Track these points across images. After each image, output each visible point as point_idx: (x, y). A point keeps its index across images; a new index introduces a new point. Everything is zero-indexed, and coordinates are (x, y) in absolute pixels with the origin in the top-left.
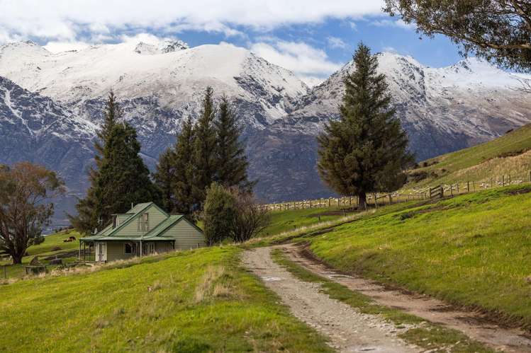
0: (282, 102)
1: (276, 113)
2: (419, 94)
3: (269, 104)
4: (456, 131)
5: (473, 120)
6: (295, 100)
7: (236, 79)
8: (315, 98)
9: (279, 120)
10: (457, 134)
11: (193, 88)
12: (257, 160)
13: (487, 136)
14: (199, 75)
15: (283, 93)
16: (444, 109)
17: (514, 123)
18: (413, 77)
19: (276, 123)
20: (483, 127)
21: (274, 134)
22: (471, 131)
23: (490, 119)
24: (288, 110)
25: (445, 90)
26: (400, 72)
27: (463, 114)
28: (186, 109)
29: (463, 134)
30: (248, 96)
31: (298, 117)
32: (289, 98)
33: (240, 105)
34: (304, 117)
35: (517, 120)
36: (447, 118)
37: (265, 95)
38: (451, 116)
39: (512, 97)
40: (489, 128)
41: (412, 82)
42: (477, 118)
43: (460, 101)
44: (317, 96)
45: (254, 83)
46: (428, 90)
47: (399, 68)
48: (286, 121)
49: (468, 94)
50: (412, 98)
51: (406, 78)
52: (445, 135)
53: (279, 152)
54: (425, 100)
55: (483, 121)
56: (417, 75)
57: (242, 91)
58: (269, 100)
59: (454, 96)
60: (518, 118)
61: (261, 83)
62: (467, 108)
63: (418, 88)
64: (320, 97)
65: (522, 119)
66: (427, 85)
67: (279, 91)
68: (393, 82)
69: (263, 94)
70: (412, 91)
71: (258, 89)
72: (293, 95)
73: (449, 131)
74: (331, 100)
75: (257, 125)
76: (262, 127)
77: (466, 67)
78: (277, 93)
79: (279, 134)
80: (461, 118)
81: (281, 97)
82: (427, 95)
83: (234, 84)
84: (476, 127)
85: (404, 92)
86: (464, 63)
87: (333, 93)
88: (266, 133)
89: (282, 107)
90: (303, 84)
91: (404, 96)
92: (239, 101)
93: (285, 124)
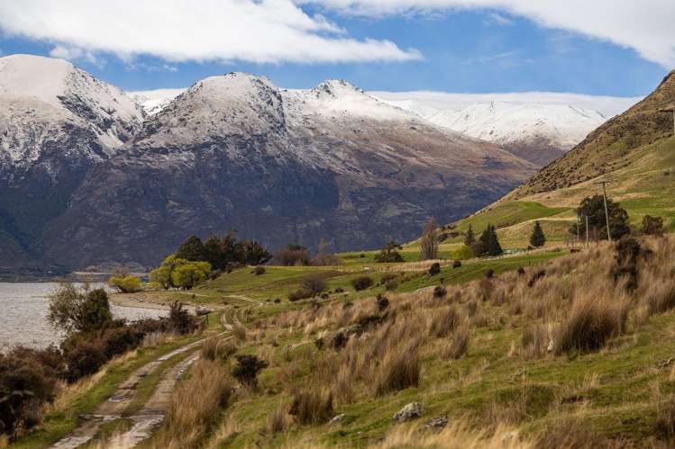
0: (114, 128)
1: (110, 141)
2: (279, 122)
3: (100, 130)
4: (321, 167)
5: (340, 155)
6: (129, 125)
7: (60, 98)
8: (161, 125)
10: (323, 170)
11: (11, 109)
12: (99, 197)
13: (356, 173)
14: (16, 92)
15: (115, 116)
16: (306, 141)
17: (383, 158)
18: (270, 103)
19: (118, 154)
20: (351, 162)
21: (117, 168)
22: (337, 168)
23: (359, 153)
24: (125, 139)
25: (306, 118)
26: (257, 96)
27: (327, 147)
28: (5, 134)
29: (329, 170)
30: (78, 121)
31: (144, 147)
32: (122, 123)
33: (70, 131)
34: (151, 148)
35: (387, 154)
36: (310, 152)
37: (95, 118)
38: (315, 149)
39: (381, 128)
40: (357, 163)
41: (270, 108)
42: (344, 152)
43: (324, 131)
44: (163, 122)
45: (81, 103)
46: (288, 118)
47: (255, 91)
48: (130, 152)
49: (333, 124)
50: (272, 128)
51: (264, 104)
52: (310, 170)
53: (125, 189)
54: (285, 130)
55: (350, 155)
56: (275, 100)
57: (69, 114)
58: (99, 125)
59: (316, 125)
60: (389, 152)
61: (89, 104)
62: (333, 140)
63: (276, 115)
64: (166, 124)
65: (392, 153)
66: (286, 111)
67: (110, 113)
68: (250, 109)
69: (92, 117)
70: (271, 120)
71: (85, 110)
72: (127, 119)
73: (314, 167)
74: (181, 129)
75: (93, 155)
77: (328, 91)
78: (108, 116)
79: (123, 168)
80: (326, 152)
81: (112, 121)
82: (287, 124)
83: (58, 105)
84: (344, 162)
85: (262, 121)
86: (326, 87)
87: (181, 120)
88: (108, 165)
89: (114, 134)
91: (263, 125)
92: (68, 127)
93: (129, 157)
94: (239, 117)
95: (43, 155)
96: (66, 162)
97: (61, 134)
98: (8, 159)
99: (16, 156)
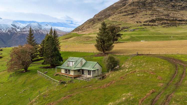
1: (18, 30)
4: (46, 34)
6: (22, 28)
7: (11, 24)
9: (19, 31)
12: (16, 37)
14: (5, 23)
15: (20, 27)
16: (44, 31)
24: (20, 30)
25: (44, 28)
28: (3, 29)
30: (14, 27)
34: (23, 31)
44: (25, 28)
46: (42, 28)
47: (38, 25)
49: (48, 29)
52: (44, 34)
53: (19, 36)
56: (40, 26)
57: (13, 26)
59: (46, 29)
61: (16, 25)
63: (40, 28)
69: (16, 27)
71: (15, 26)
74: (28, 29)
75: (16, 32)
76: (17, 32)
79: (19, 33)
85: (38, 28)
88: (17, 33)
90: (23, 26)
91: (38, 29)
92: (12, 28)
93: (20, 32)
94: (35, 28)
95: (8, 31)
96: (11, 32)
97: (11, 29)
98: (3, 32)
99: (4, 31)
